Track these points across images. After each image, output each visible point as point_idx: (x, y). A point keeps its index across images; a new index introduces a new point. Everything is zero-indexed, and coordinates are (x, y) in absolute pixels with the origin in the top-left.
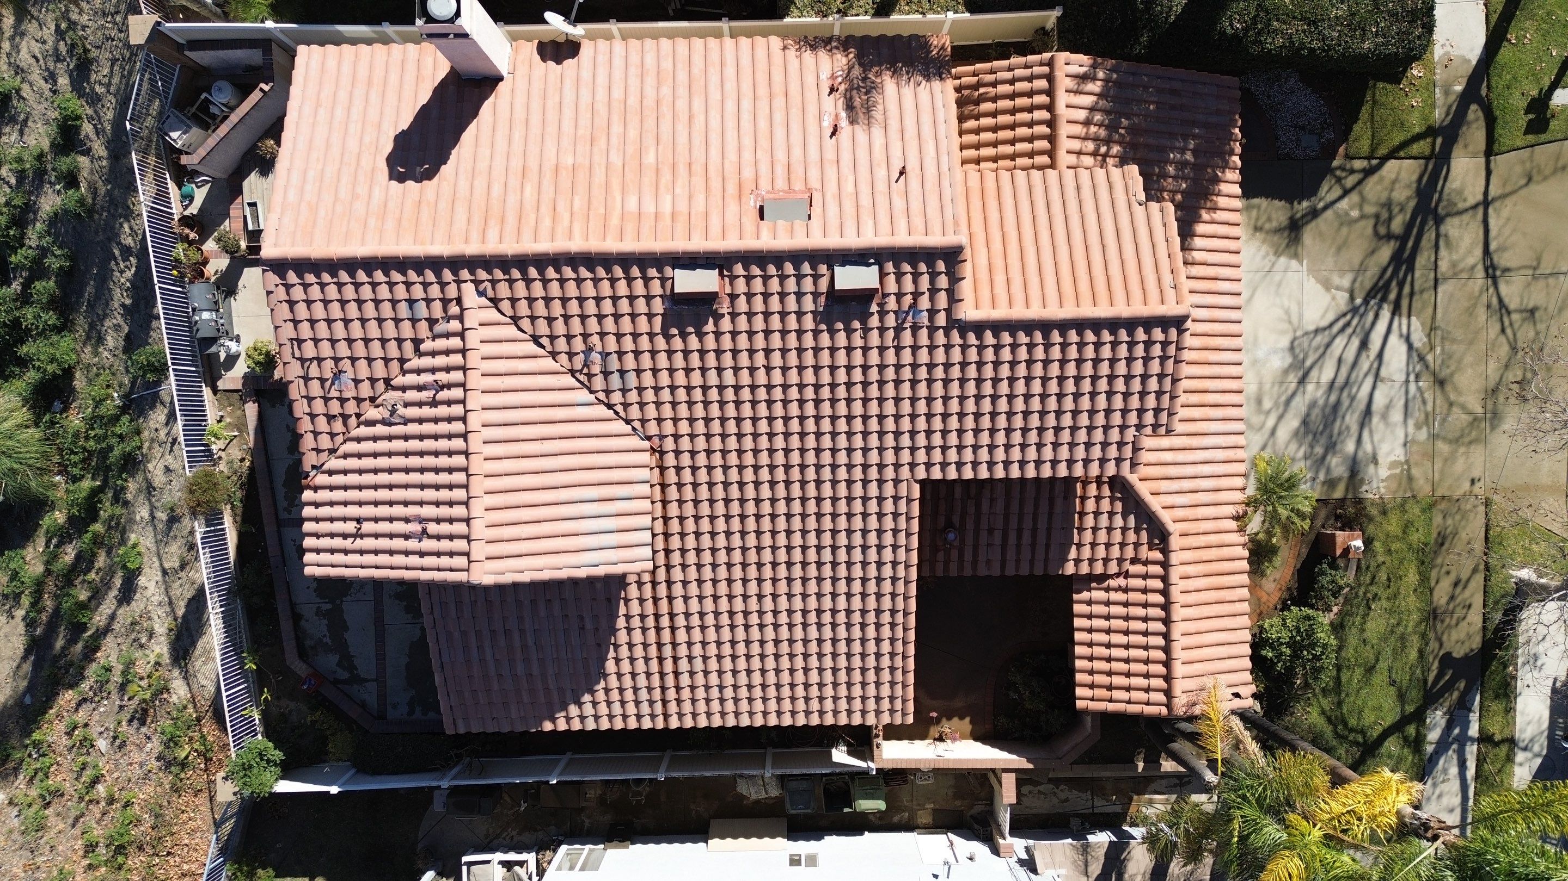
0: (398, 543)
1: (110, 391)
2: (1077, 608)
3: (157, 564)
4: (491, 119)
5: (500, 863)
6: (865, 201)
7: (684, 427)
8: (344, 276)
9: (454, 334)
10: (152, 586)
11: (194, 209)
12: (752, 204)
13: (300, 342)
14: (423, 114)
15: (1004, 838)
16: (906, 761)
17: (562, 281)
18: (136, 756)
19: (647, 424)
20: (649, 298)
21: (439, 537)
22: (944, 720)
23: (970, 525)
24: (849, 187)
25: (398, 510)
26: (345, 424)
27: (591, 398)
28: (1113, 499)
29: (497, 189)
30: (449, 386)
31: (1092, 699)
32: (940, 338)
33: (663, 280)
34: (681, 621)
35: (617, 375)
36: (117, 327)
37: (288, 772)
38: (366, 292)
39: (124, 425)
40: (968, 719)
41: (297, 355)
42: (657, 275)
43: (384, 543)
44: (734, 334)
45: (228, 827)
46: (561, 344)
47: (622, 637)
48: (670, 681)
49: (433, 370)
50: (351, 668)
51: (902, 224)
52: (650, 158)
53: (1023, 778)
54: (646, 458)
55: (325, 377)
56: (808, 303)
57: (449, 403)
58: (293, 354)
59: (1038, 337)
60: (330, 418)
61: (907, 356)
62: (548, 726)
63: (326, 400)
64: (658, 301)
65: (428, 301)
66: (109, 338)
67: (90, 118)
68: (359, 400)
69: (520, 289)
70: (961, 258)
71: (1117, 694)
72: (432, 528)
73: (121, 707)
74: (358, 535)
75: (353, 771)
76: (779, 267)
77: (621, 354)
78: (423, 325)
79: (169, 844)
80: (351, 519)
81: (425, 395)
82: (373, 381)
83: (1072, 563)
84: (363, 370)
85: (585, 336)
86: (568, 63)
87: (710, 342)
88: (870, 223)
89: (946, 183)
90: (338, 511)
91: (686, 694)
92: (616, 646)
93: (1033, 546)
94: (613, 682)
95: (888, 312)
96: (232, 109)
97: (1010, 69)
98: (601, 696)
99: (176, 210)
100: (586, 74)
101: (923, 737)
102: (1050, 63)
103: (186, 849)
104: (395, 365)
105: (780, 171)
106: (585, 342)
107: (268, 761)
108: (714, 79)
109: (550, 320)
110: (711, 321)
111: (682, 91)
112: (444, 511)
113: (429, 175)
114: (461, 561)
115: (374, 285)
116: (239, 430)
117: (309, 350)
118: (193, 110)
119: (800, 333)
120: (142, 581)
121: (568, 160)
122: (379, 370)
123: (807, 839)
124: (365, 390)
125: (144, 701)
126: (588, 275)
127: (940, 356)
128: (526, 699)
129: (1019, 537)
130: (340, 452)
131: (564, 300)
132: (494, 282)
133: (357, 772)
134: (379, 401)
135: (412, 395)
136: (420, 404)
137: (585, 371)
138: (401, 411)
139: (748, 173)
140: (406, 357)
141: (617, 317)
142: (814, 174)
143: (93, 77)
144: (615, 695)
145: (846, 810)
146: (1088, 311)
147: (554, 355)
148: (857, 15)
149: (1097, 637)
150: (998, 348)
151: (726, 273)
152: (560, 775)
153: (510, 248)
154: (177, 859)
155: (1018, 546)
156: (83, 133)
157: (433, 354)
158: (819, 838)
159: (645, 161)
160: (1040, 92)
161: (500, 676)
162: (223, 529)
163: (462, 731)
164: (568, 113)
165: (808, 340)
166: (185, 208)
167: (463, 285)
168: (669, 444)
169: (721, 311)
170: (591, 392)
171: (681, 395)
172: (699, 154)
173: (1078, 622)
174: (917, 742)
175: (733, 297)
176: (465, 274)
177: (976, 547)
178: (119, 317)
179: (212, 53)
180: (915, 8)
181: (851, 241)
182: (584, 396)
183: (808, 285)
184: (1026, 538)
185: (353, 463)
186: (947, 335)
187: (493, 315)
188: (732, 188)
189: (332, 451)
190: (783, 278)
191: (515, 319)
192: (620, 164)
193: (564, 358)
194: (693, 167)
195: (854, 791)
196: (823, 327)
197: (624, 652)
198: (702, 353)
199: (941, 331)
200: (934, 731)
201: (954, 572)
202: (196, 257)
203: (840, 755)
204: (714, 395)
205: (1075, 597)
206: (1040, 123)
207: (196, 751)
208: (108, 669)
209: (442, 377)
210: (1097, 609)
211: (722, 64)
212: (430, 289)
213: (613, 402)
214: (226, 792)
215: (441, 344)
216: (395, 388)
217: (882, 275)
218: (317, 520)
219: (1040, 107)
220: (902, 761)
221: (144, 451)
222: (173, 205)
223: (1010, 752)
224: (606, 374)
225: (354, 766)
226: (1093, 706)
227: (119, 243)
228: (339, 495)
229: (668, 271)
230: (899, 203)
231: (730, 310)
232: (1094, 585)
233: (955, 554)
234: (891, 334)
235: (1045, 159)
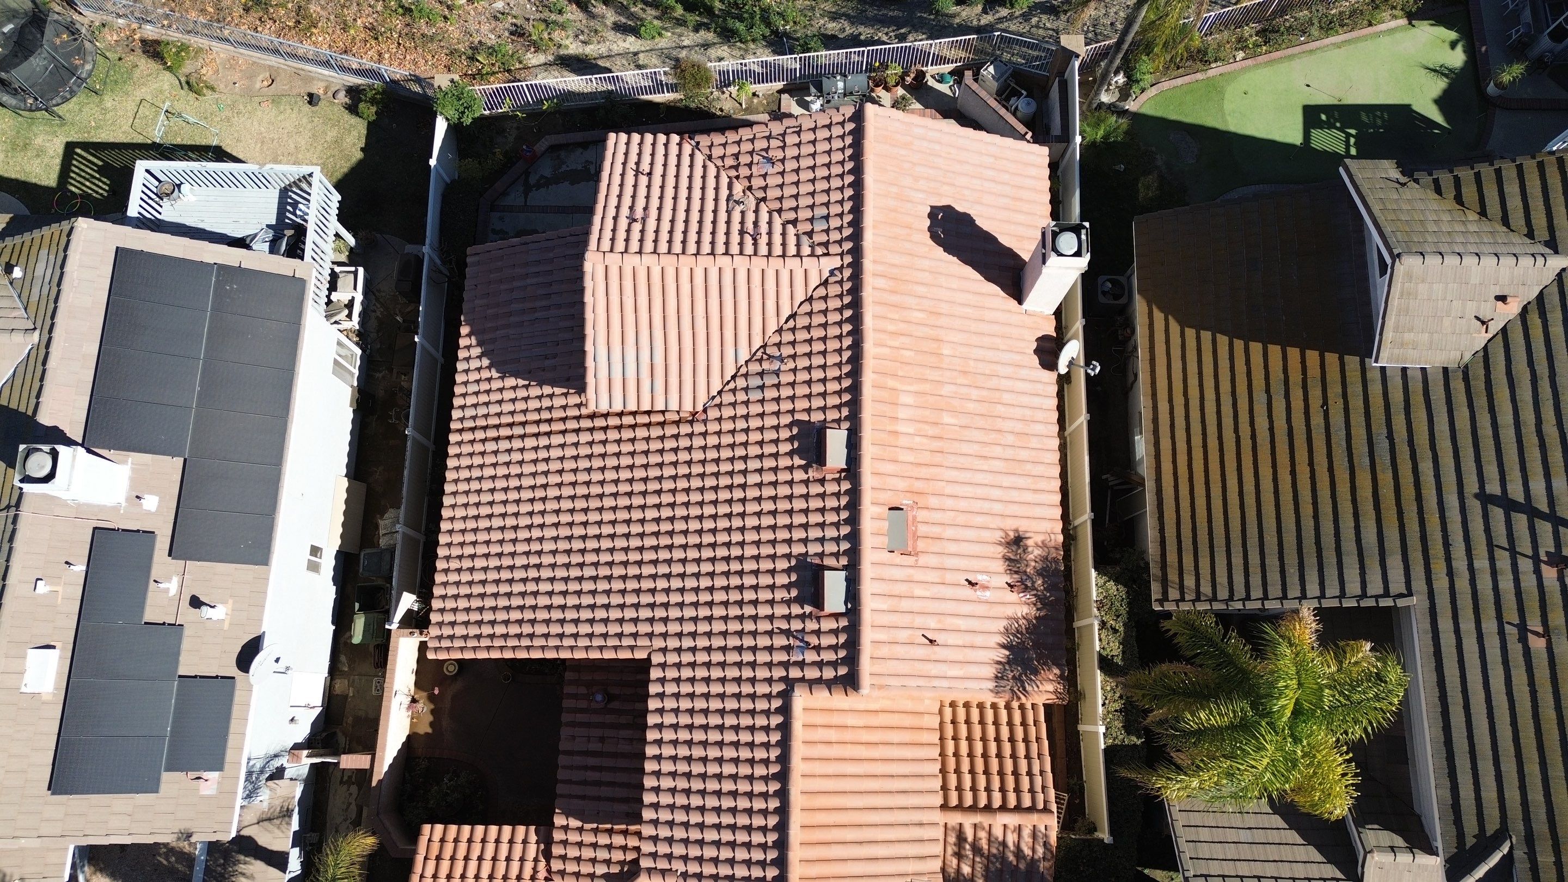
0: (627, 201)
1: (792, 24)
2: (521, 829)
3: (643, 49)
4: (984, 291)
5: (353, 298)
6: (905, 605)
7: (712, 440)
8: (849, 166)
9: (798, 250)
10: (627, 45)
11: (931, 82)
12: (905, 502)
13: (798, 133)
14: (989, 238)
15: (307, 757)
16: (395, 661)
17: (840, 337)
18: (485, 28)
19: (717, 409)
20: (824, 409)
21: (628, 231)
22: (432, 707)
23: (609, 719)
24: (919, 591)
25: (655, 203)
26: (731, 167)
27: (742, 361)
28: (622, 863)
29: (921, 290)
30: (755, 244)
31: (430, 840)
32: (779, 673)
33: (838, 421)
34: (544, 441)
35: (760, 383)
36: (843, 30)
37: (454, 129)
38: (836, 183)
39: (760, 30)
40: (429, 730)
41: (788, 131)
42: (843, 415)
43: (628, 191)
44: (791, 483)
45: (416, 88)
46: (788, 337)
47: (535, 391)
48: (492, 433)
49: (770, 234)
50: (538, 186)
51: (882, 636)
52: (947, 419)
53: (364, 775)
54: (688, 406)
55: (770, 152)
56: (814, 548)
57: (741, 244)
58: (789, 127)
59: (774, 769)
60: (736, 156)
61: (763, 641)
62: (464, 330)
63: (751, 153)
64: (822, 417)
65: (827, 231)
66: (834, 24)
67: (1011, 15)
68: (749, 178)
69: (834, 304)
70: (849, 690)
71: (431, 865)
72: (637, 227)
73: (528, 20)
74: (637, 172)
75: (448, 181)
76: (847, 521)
77: (778, 386)
78: (808, 227)
79: (408, 45)
80: (651, 169)
81: (749, 226)
82: (765, 189)
83: (565, 823)
84: (773, 181)
85: (794, 357)
86: (1036, 360)
87: (784, 462)
88: (884, 607)
89: (921, 682)
90: (660, 159)
91: (479, 448)
92: (526, 387)
93: (584, 783)
94: (496, 385)
95: (804, 623)
96: (1014, 114)
97: (1042, 772)
98: (485, 374)
99: (931, 70)
100: (1024, 373)
101: (417, 684)
102: (1046, 810)
103: (401, 57)
104: (777, 205)
105: (936, 530)
106: (789, 356)
107: (463, 113)
108: (1021, 482)
109: (808, 328)
110: (803, 462)
111: (1009, 453)
112: (650, 236)
113: (934, 237)
114: (606, 245)
115: (841, 189)
116: (747, 109)
117: (791, 139)
118: (1013, 85)
119: (789, 542)
120: (631, 39)
121: (946, 351)
122: (773, 193)
123: (336, 569)
124: (757, 182)
125: (530, 35)
126: (845, 358)
127: (762, 673)
128: (490, 312)
129: (594, 768)
130: (708, 163)
131: (824, 339)
132: (841, 282)
133: (447, 184)
134: (748, 193)
135: (750, 217)
136: (742, 223)
137: (765, 357)
138: (738, 209)
139: (933, 501)
140: (783, 214)
141: (809, 383)
142: (932, 560)
143: (1044, 17)
144: (484, 386)
145: (357, 605)
146: (796, 819)
147: (780, 331)
148: (1100, 640)
149: (490, 848)
150: (766, 729)
151: (843, 474)
152: (422, 346)
153: (868, 294)
154: (395, 50)
155: (586, 768)
156: (1000, 9)
157: (784, 234)
158: (335, 580)
159: (944, 414)
160: (1019, 799)
161: (512, 290)
162: (663, 92)
163: (469, 260)
164: (990, 355)
165: (782, 549)
166: (933, 77)
167: (839, 257)
168: (698, 428)
169: (810, 471)
170: (747, 362)
171: (741, 438)
172: (951, 461)
173: (507, 829)
174: (413, 677)
175: (822, 481)
176: (848, 259)
177: (588, 725)
178: (851, 31)
179: (1057, 99)
180: (1109, 696)
181: (867, 588)
182: (744, 355)
183: (831, 548)
184: (592, 776)
185: (698, 172)
186: (781, 679)
187: (814, 281)
188: (919, 485)
189: (710, 157)
190: (837, 525)
191: (810, 300)
192: (942, 393)
193: (776, 339)
194: (939, 454)
195: (374, 615)
196: (793, 562)
197: (522, 393)
198: (776, 456)
199: (784, 674)
200: (422, 696)
201: (567, 703)
202: (891, 82)
203: (408, 601)
204: (739, 466)
205: (532, 828)
206: (989, 798)
207: (483, 68)
208: (560, 12)
209: (763, 240)
210: (518, 849)
211: (1035, 491)
212: (837, 232)
213: (737, 379)
214: (442, 80)
215: (792, 241)
216: (757, 205)
217: (836, 616)
218: (654, 145)
219: (1004, 798)
220: (395, 656)
221: (738, 44)
222: (934, 67)
223: (391, 766)
224: (761, 374)
225: (453, 181)
226: (423, 841)
227: (910, 32)
228: (673, 160)
229: (846, 425)
230: (903, 635)
231: (811, 479)
232: (542, 846)
233: (583, 704)
234: (785, 626)
235: (954, 801)
